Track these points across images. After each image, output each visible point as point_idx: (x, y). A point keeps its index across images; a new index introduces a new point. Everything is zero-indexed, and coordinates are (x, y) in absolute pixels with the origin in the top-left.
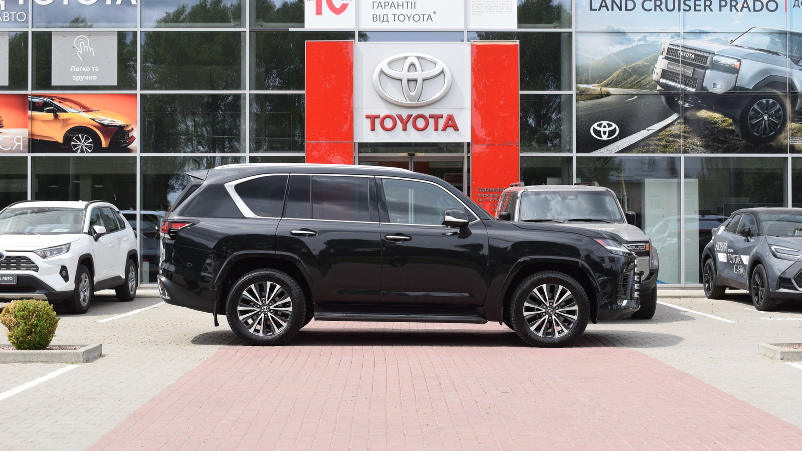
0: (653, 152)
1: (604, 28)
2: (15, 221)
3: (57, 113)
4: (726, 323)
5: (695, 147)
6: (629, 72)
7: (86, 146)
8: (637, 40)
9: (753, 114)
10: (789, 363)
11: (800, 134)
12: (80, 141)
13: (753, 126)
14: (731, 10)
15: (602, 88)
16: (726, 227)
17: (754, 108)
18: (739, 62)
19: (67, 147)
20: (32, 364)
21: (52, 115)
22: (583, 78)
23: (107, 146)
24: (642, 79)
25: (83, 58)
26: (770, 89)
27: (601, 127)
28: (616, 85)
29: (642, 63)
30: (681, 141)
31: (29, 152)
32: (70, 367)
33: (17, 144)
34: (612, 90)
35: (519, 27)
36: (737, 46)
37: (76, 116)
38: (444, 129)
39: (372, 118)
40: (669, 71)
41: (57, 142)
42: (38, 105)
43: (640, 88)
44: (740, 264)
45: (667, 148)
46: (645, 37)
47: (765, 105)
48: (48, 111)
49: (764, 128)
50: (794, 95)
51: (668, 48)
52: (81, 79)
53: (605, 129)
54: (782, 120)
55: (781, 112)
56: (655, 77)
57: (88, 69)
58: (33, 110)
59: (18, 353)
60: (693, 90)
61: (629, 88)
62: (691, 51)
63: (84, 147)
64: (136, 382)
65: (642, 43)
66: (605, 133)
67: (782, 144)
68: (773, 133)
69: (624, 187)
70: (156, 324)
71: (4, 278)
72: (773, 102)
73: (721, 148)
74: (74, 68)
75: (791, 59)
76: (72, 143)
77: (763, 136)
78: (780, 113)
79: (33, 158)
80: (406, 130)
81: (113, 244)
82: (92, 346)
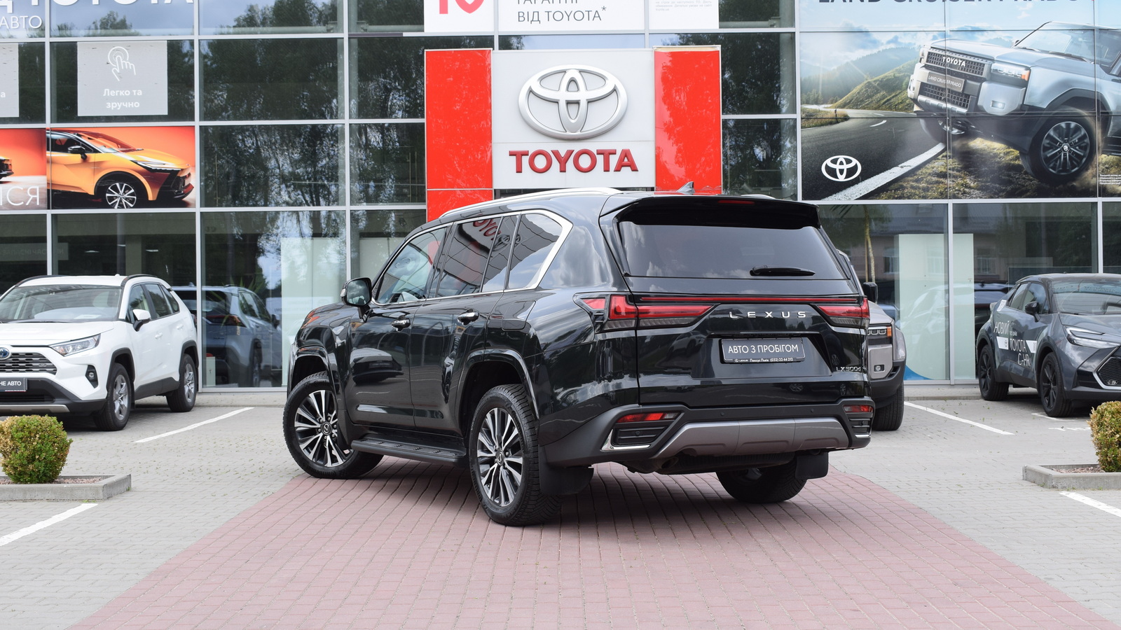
0: (909, 198)
1: (839, 27)
2: (27, 304)
3: (87, 154)
4: (998, 436)
5: (967, 190)
6: (874, 87)
7: (126, 199)
8: (885, 42)
9: (1048, 144)
10: (1064, 493)
11: (1113, 170)
12: (118, 192)
13: (1048, 160)
15: (838, 110)
16: (1009, 300)
17: (1049, 135)
18: (1028, 71)
19: (100, 200)
20: (34, 503)
21: (79, 156)
22: (811, 96)
23: (155, 199)
24: (893, 97)
25: (120, 77)
26: (1072, 109)
27: (836, 164)
28: (857, 105)
29: (892, 74)
30: (949, 182)
31: (49, 208)
32: (85, 506)
33: (32, 197)
34: (850, 112)
35: (720, 28)
36: (1025, 48)
37: (111, 158)
38: (618, 170)
39: (518, 155)
40: (930, 85)
41: (87, 194)
42: (59, 144)
43: (890, 108)
44: (1025, 353)
45: (928, 191)
46: (896, 38)
47: (1065, 131)
48: (74, 152)
49: (1063, 163)
50: (1106, 117)
51: (929, 53)
52: (118, 107)
53: (841, 167)
54: (1088, 151)
55: (1087, 140)
56: (911, 93)
57: (127, 93)
58: (53, 150)
59: (16, 488)
60: (964, 111)
61: (875, 109)
62: (961, 57)
63: (124, 201)
64: (168, 526)
65: (892, 46)
66: (841, 171)
67: (1089, 184)
68: (1076, 169)
69: (870, 246)
71: (9, 383)
72: (1076, 126)
73: (1003, 191)
74: (108, 92)
75: (1101, 66)
76: (107, 195)
77: (1062, 174)
78: (1085, 141)
79: (54, 216)
80: (565, 171)
81: (161, 334)
82: (119, 476)
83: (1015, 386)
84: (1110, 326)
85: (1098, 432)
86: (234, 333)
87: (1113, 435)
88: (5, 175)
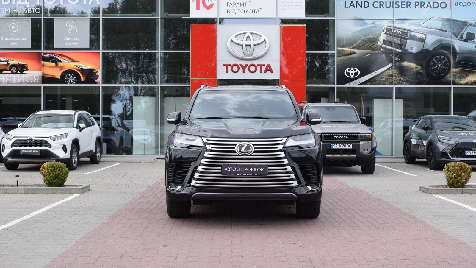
0: (378, 85)
1: (352, 17)
2: (37, 121)
3: (57, 63)
4: (411, 176)
5: (401, 82)
6: (365, 41)
7: (73, 80)
8: (370, 24)
9: (433, 64)
10: (434, 195)
11: (458, 75)
12: (69, 78)
13: (433, 70)
14: (421, 8)
15: (351, 50)
16: (416, 125)
17: (433, 61)
18: (425, 36)
19: (62, 81)
20: (56, 194)
21: (54, 63)
22: (341, 44)
23: (84, 81)
24: (373, 45)
25: (71, 33)
26: (442, 51)
27: (350, 71)
28: (359, 48)
29: (372, 36)
30: (394, 78)
31: (42, 84)
32: (75, 196)
33: (36, 79)
34: (356, 51)
35: (306, 17)
36: (424, 27)
37: (67, 64)
38: (265, 72)
39: (227, 66)
40: (387, 41)
41: (57, 78)
43: (371, 50)
44: (422, 145)
45: (386, 82)
46: (374, 22)
47: (439, 59)
48: (53, 62)
49: (438, 72)
50: (455, 54)
51: (387, 28)
52: (70, 44)
53: (352, 72)
54: (448, 67)
55: (448, 63)
56: (379, 44)
57: (74, 39)
58: (44, 61)
59: (49, 188)
60: (400, 51)
61: (366, 50)
62: (399, 30)
63: (72, 81)
64: (109, 202)
65: (373, 25)
66: (352, 74)
67: (448, 80)
68: (443, 74)
69: (363, 103)
70: (114, 176)
71: (33, 151)
72: (444, 58)
73: (415, 82)
74: (66, 38)
75: (453, 34)
76: (65, 79)
77: (438, 76)
78: (447, 63)
79: (44, 87)
80: (245, 72)
81: (89, 133)
82: (85, 185)
83: (418, 158)
84: (455, 136)
85: (447, 173)
86: (114, 134)
87: (452, 174)
88: (25, 71)
